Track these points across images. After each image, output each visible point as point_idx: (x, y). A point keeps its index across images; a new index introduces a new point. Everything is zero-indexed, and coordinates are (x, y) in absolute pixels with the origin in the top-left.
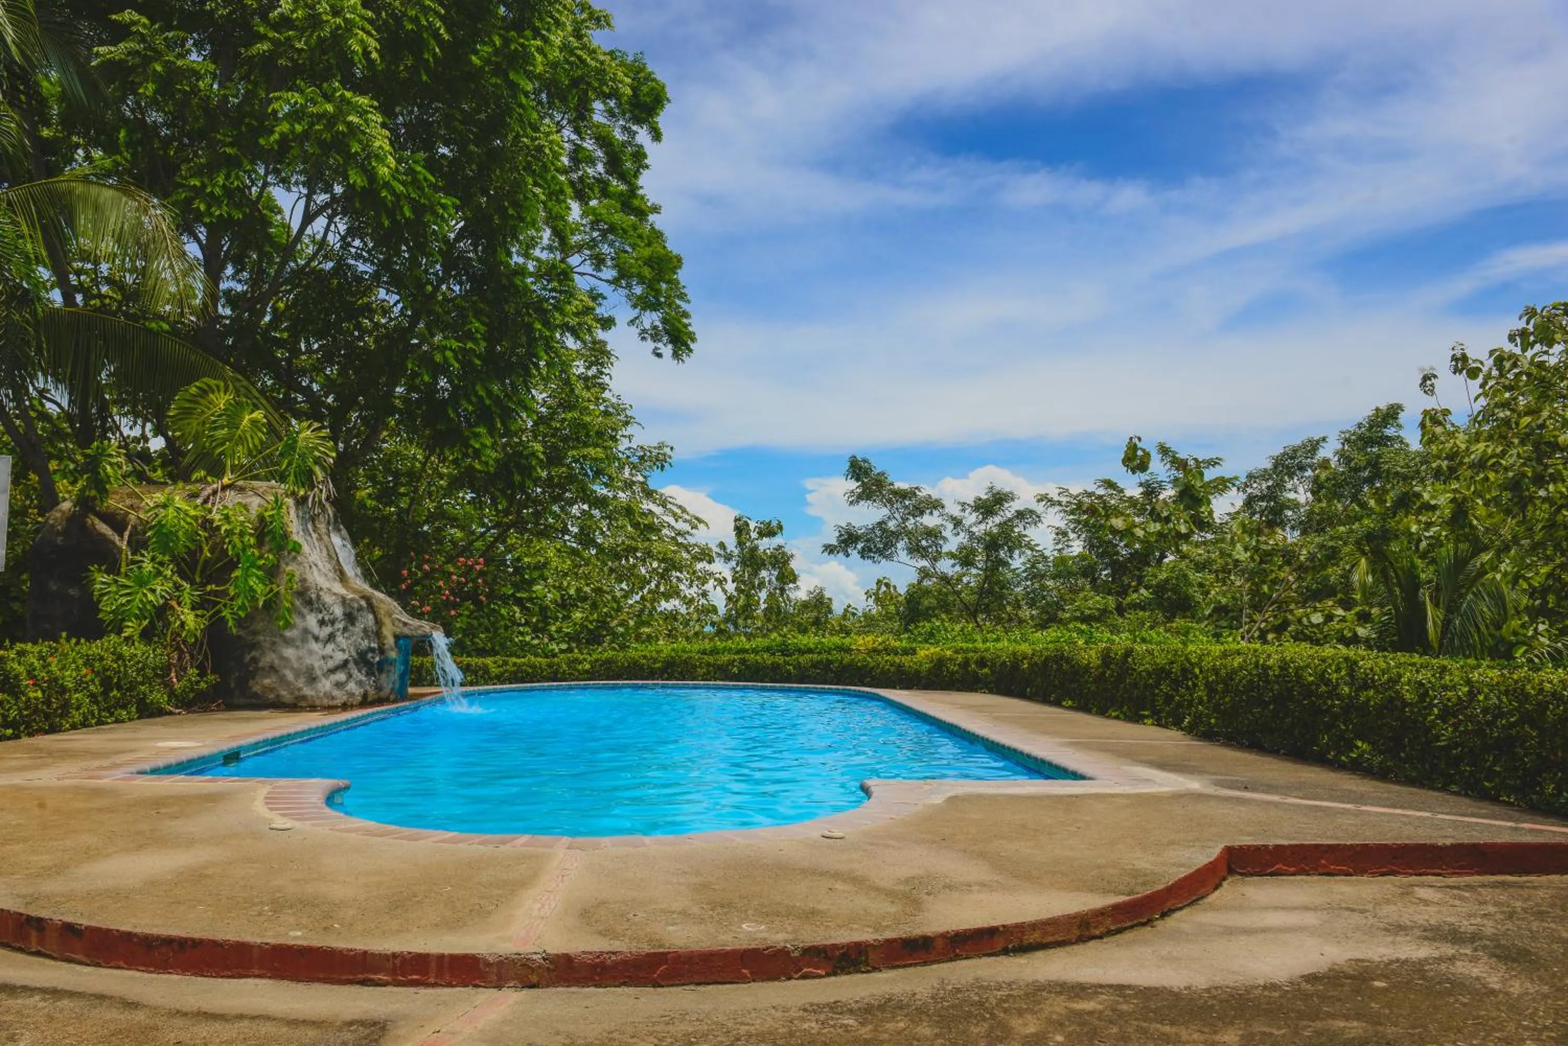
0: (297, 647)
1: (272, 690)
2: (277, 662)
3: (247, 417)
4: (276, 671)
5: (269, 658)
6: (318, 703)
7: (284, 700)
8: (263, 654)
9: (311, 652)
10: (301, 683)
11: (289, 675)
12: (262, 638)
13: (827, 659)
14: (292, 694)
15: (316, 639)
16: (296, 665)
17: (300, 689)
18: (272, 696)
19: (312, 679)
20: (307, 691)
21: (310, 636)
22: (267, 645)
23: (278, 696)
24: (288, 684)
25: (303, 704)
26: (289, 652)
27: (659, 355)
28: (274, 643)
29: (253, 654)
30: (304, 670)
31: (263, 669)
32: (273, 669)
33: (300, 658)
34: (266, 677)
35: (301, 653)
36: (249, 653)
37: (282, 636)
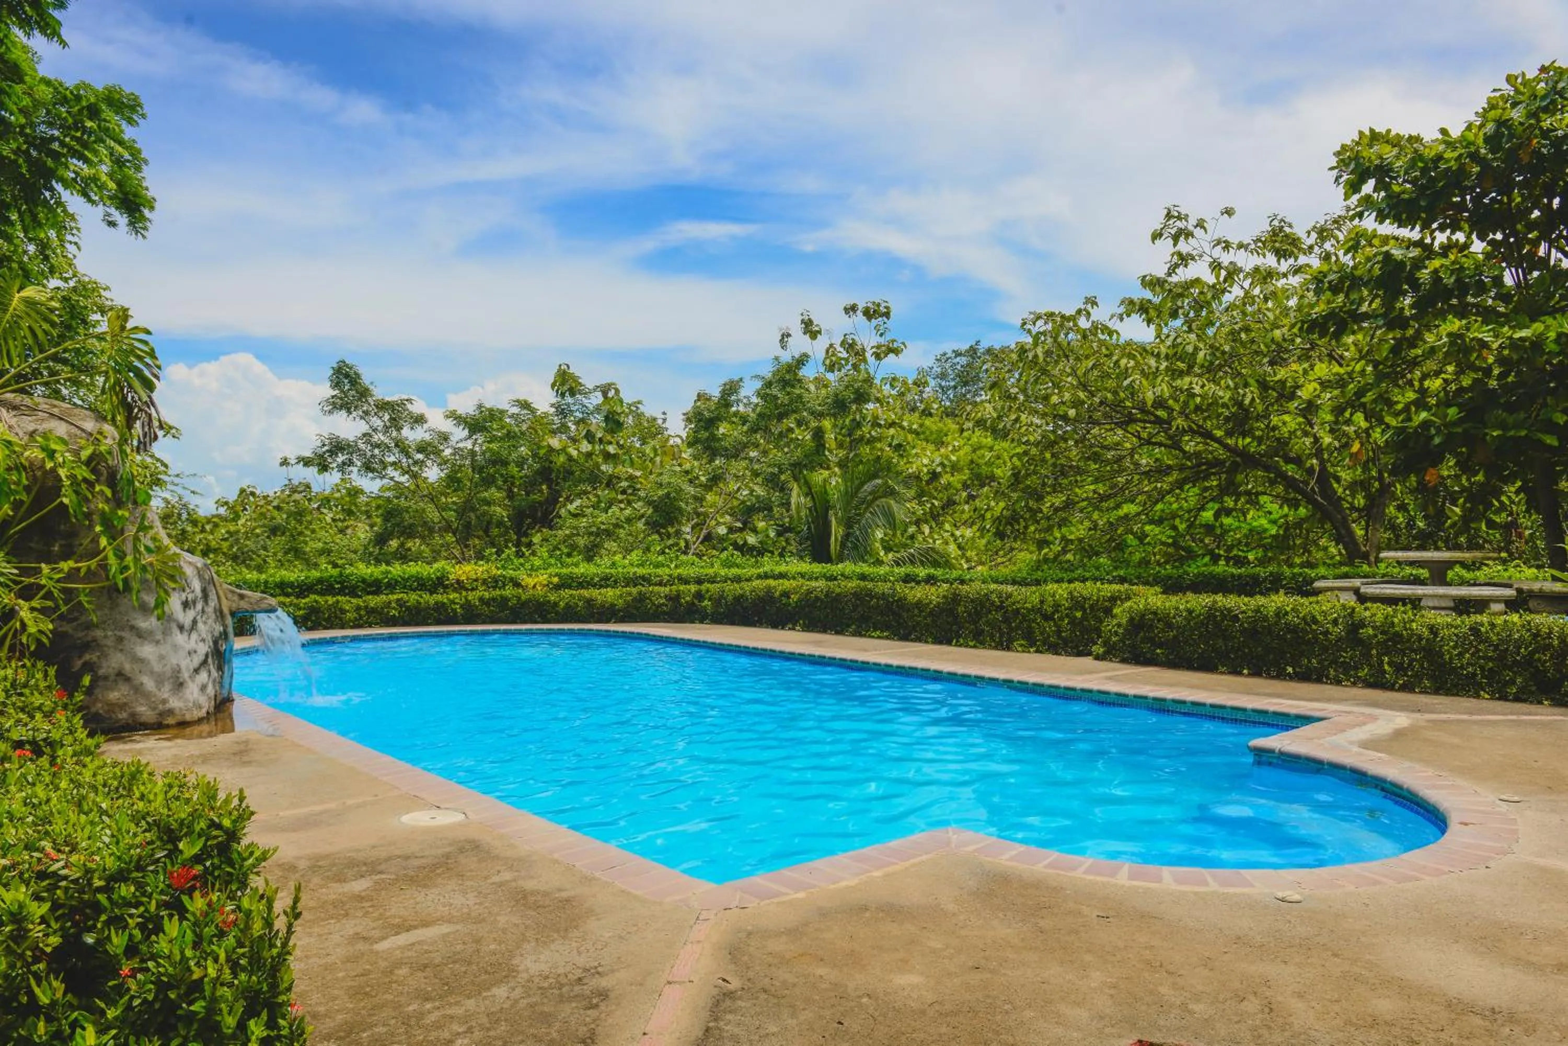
0: (158, 642)
1: (123, 706)
2: (127, 667)
3: (17, 295)
4: (128, 679)
5: (115, 661)
6: (188, 718)
7: (143, 719)
8: (104, 655)
9: (175, 648)
10: (165, 692)
11: (149, 683)
12: (99, 633)
13: (501, 596)
14: (154, 709)
15: (181, 628)
16: (157, 668)
17: (164, 701)
18: (123, 715)
19: (179, 685)
20: (175, 703)
21: (174, 626)
22: (110, 642)
23: (133, 715)
24: (147, 695)
25: (171, 721)
26: (147, 651)
27: (112, 224)
28: (120, 640)
29: (87, 657)
30: (169, 674)
31: (106, 678)
32: (121, 675)
33: (161, 658)
34: (112, 690)
35: (164, 649)
36: (80, 657)
37: (132, 628)
